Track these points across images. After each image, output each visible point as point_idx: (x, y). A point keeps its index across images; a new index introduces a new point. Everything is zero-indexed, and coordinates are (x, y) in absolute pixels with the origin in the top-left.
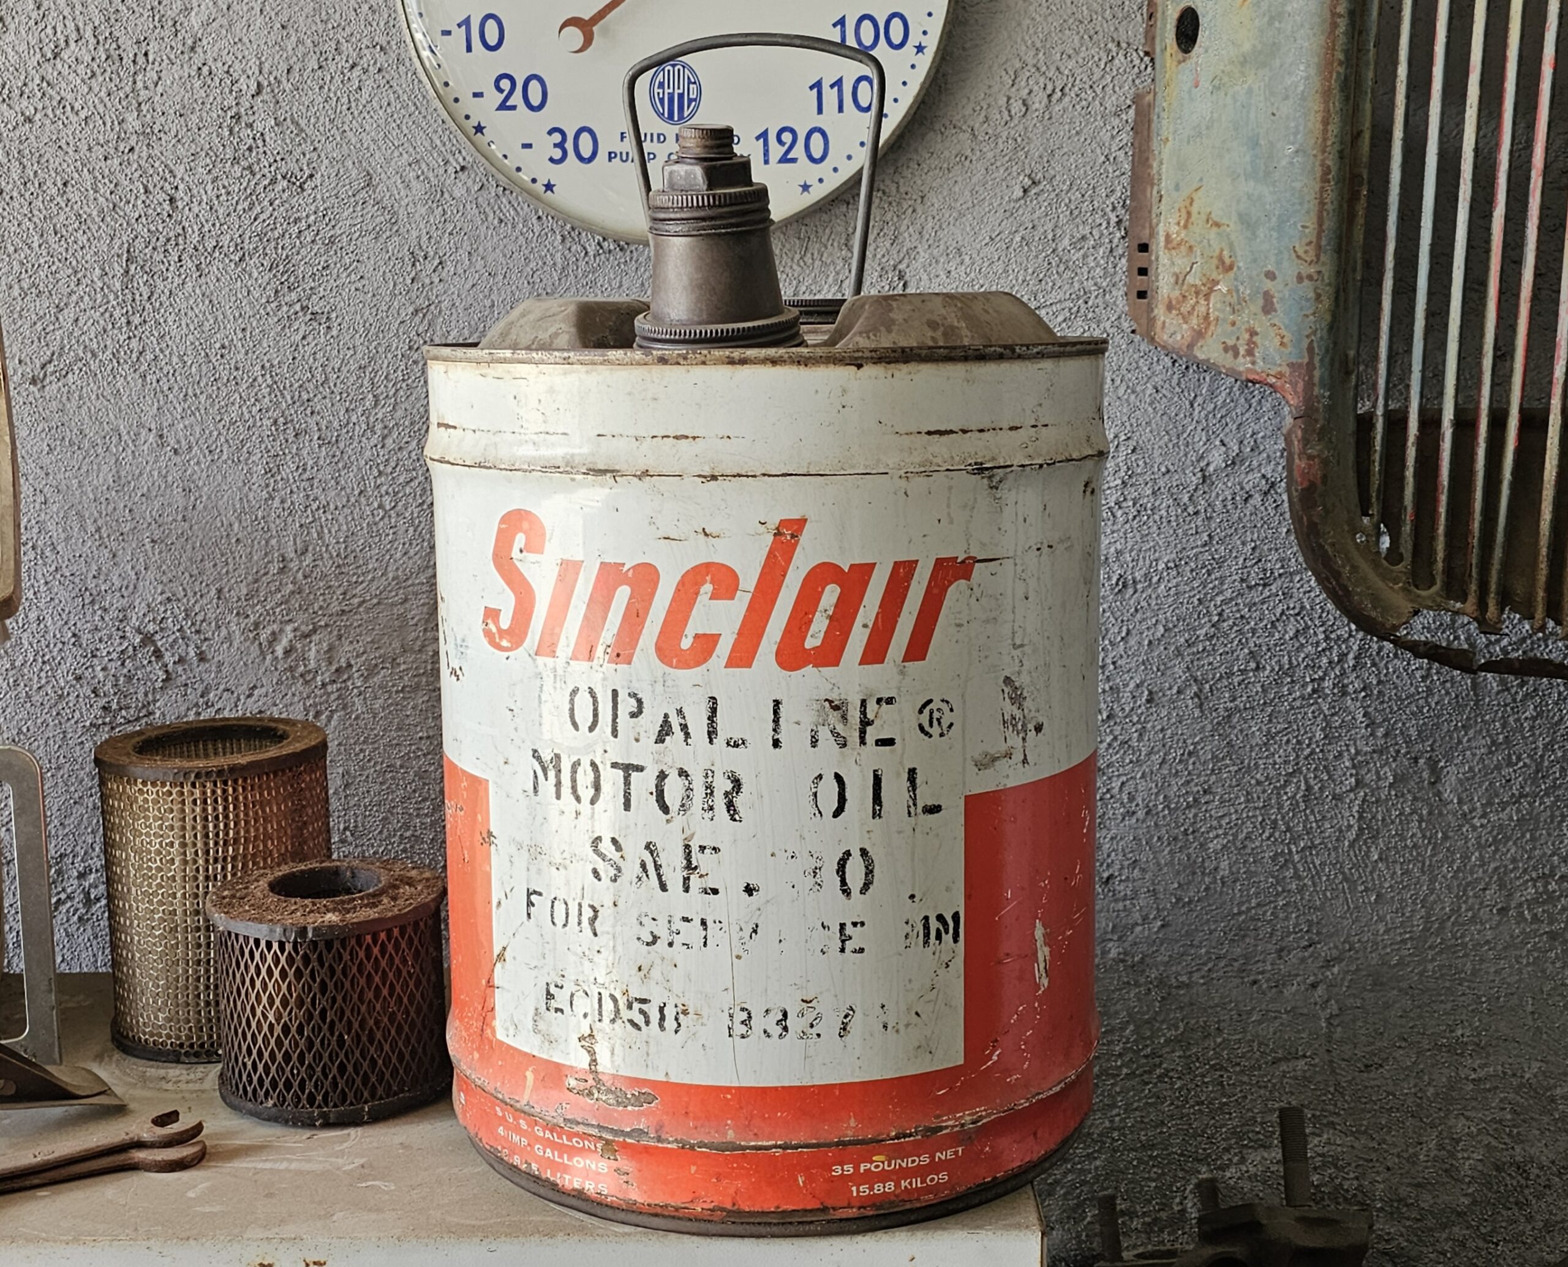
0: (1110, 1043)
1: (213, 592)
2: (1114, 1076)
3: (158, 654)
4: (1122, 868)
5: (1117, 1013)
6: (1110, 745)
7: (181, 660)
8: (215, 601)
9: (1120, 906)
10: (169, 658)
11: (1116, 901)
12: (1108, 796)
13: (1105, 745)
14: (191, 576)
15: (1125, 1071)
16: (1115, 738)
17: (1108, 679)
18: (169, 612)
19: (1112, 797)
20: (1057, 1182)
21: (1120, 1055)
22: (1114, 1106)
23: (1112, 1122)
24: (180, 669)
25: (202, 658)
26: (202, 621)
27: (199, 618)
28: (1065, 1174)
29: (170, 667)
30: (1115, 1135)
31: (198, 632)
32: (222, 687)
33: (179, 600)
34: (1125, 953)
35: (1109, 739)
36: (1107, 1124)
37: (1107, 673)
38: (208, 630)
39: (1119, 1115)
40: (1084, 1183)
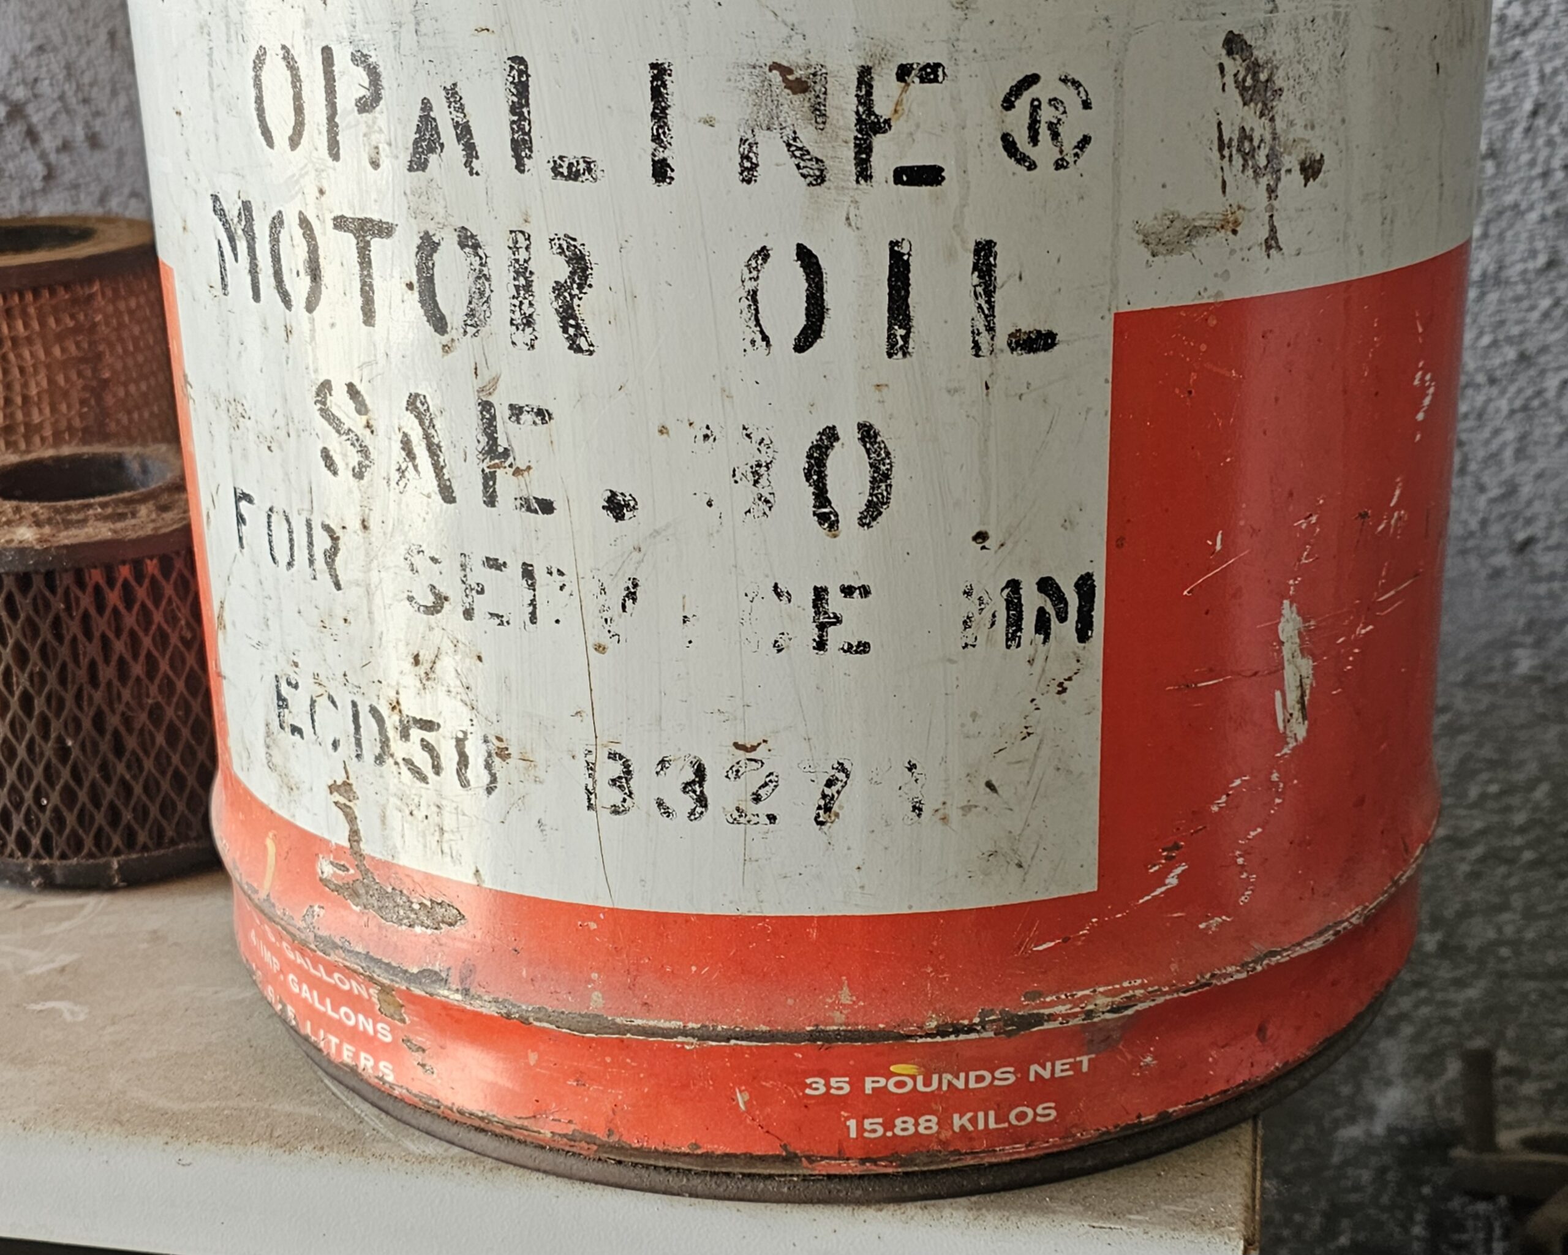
0: (1508, 809)
1: (103, 37)
2: (1510, 862)
3: (32, 135)
4: (1550, 527)
5: (1521, 764)
6: (1546, 315)
7: (65, 146)
8: (108, 53)
9: (1542, 589)
10: (49, 142)
11: (1537, 580)
12: (1536, 403)
13: (1535, 315)
14: (71, 11)
15: (1528, 855)
16: (1557, 303)
17: (1553, 196)
18: (44, 69)
19: (1544, 404)
20: (1403, 1017)
21: (1522, 830)
22: (1504, 907)
23: (1500, 930)
24: (65, 159)
25: (94, 141)
26: (91, 85)
27: (86, 79)
28: (1416, 1006)
29: (53, 157)
30: (1504, 952)
31: (86, 101)
32: (126, 191)
33: (55, 50)
34: (1546, 667)
35: (1545, 303)
36: (1491, 934)
37: (1552, 185)
38: (100, 97)
39: (1513, 921)
40: (1446, 1021)
